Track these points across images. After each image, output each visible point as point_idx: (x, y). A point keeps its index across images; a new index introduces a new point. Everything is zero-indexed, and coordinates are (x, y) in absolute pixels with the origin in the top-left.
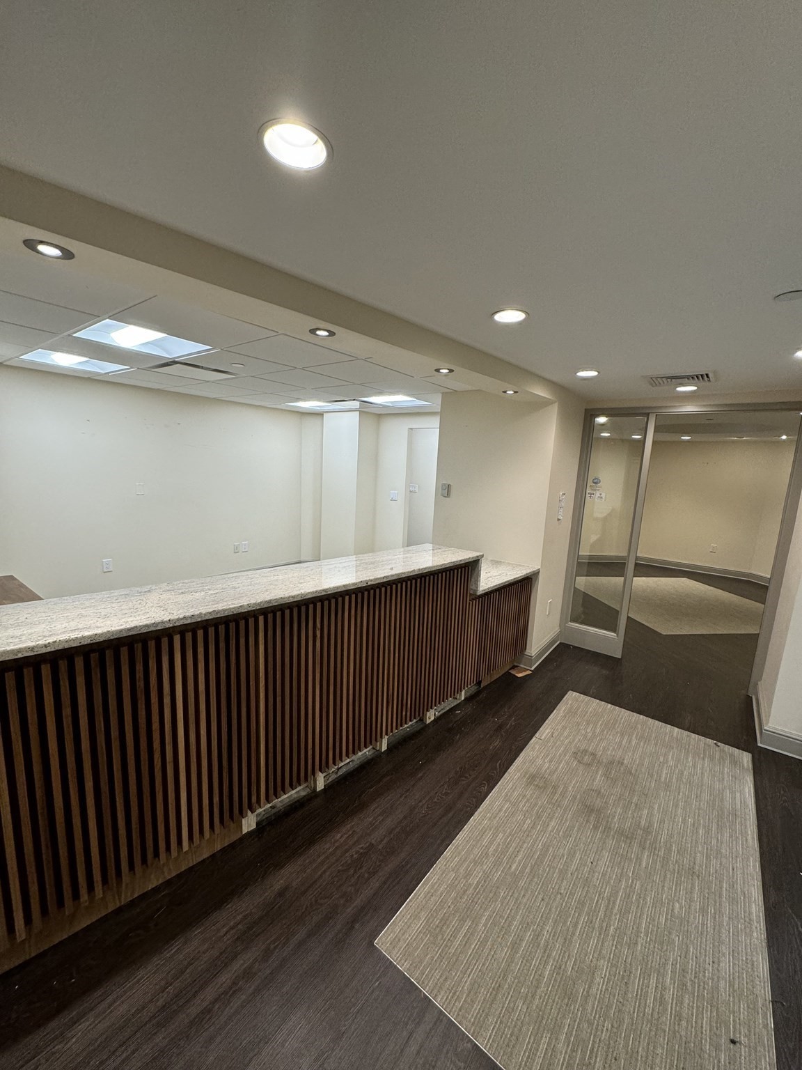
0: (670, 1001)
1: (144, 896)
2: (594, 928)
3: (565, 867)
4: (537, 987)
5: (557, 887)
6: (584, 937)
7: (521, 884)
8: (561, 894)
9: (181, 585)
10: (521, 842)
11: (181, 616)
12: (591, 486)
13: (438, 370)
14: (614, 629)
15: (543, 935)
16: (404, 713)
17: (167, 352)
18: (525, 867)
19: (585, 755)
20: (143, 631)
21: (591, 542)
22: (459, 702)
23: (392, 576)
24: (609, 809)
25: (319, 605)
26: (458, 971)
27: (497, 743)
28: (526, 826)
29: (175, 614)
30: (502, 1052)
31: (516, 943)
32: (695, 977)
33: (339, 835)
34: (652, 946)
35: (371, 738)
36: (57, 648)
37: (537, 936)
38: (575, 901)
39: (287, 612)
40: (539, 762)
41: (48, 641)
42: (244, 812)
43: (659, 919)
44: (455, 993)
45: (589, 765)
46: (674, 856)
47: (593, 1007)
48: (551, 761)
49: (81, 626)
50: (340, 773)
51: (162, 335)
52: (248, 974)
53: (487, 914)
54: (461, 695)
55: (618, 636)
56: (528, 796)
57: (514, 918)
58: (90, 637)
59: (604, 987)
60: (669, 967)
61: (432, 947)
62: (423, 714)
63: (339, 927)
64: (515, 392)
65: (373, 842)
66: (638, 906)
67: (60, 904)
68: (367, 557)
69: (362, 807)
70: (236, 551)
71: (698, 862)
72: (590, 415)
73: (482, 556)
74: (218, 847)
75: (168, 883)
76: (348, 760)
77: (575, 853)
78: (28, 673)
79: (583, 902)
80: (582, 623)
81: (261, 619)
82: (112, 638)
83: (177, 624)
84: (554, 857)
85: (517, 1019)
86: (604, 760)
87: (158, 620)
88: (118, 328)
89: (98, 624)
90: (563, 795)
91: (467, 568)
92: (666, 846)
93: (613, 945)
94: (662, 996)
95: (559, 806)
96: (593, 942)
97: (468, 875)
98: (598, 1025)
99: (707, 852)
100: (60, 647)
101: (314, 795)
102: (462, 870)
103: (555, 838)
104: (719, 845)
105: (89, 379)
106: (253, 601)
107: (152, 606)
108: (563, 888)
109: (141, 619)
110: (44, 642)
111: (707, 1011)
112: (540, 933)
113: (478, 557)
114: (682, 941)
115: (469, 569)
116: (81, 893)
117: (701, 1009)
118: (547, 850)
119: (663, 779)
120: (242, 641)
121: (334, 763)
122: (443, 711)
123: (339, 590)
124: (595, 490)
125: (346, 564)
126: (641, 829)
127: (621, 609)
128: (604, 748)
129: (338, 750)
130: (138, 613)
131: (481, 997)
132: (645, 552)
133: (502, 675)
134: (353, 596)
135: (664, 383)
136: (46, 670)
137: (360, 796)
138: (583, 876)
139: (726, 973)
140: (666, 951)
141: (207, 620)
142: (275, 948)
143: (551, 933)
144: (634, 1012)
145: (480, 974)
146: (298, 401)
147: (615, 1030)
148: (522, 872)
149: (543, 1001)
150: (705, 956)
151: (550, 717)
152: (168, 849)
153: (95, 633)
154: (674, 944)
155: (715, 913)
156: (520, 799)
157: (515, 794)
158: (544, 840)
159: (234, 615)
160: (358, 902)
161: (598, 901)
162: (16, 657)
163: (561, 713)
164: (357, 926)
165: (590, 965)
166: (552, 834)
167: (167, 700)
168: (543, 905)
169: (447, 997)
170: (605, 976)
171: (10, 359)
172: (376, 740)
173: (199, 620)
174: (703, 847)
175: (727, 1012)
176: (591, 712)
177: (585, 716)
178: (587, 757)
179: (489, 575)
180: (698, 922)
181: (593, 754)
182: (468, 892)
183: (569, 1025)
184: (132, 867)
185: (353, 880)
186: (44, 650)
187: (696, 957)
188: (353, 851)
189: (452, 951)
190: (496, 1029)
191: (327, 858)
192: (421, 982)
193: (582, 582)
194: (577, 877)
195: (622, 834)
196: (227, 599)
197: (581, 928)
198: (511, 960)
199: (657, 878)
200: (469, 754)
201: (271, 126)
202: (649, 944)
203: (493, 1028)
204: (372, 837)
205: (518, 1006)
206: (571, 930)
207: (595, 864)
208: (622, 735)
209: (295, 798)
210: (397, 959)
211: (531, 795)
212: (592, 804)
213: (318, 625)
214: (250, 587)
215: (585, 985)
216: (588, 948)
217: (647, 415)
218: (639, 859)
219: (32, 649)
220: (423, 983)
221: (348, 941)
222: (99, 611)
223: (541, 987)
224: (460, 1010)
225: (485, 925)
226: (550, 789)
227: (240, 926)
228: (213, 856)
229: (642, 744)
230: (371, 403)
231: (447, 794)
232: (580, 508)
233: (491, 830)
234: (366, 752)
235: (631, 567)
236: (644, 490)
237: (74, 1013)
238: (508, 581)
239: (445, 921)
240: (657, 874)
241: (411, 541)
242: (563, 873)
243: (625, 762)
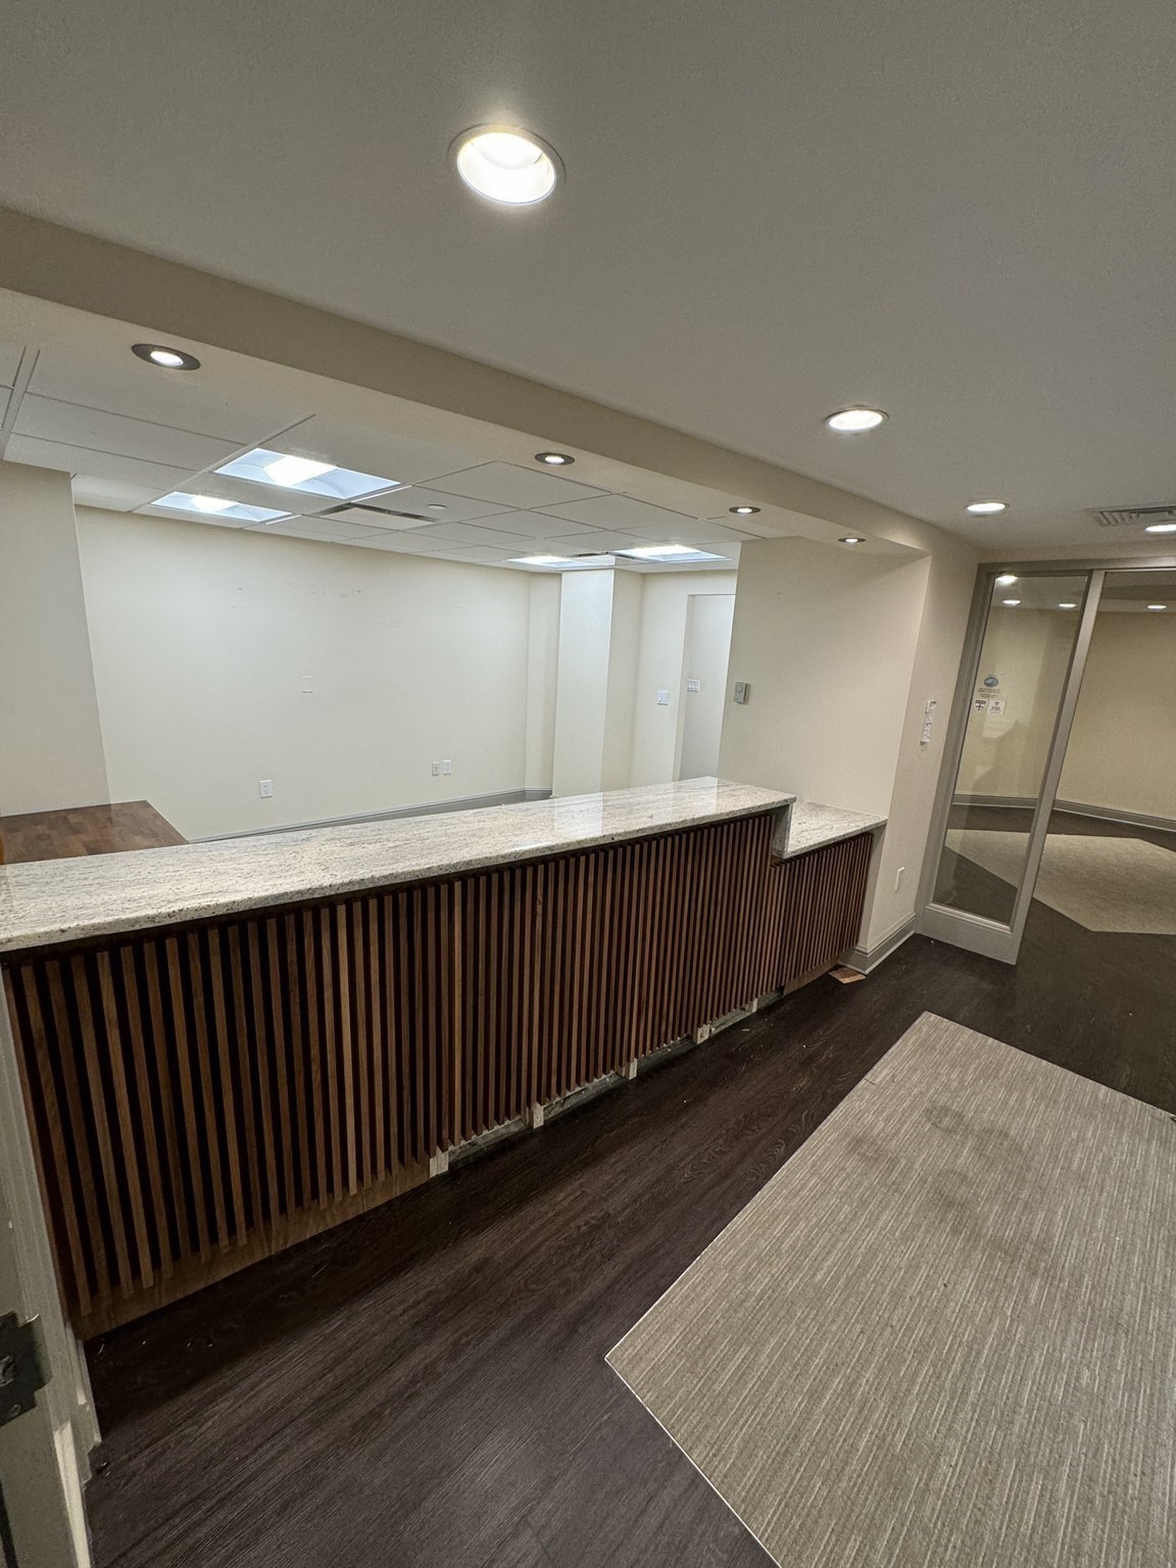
0: (1064, 1521)
1: (300, 1247)
2: (942, 1387)
3: (902, 1287)
4: (846, 1464)
5: (886, 1315)
6: (925, 1399)
7: (830, 1303)
8: (891, 1326)
9: (350, 831)
10: (833, 1240)
11: (346, 880)
12: (981, 690)
13: (734, 510)
14: (1005, 917)
15: (860, 1386)
16: (663, 1028)
17: (341, 491)
18: (837, 1277)
19: (946, 1115)
20: (295, 899)
21: (976, 777)
22: (748, 1014)
23: (651, 828)
24: (979, 1205)
25: (541, 868)
26: (725, 1418)
27: (804, 1083)
28: (841, 1216)
29: (339, 877)
30: (785, 1549)
31: (816, 1391)
32: (1109, 1492)
33: (562, 1195)
34: (1038, 1430)
35: (614, 1060)
36: (184, 919)
37: (851, 1385)
38: (914, 1342)
39: (495, 877)
40: (869, 1118)
41: (173, 909)
42: (432, 1149)
43: (1053, 1389)
44: (718, 1450)
45: (949, 1131)
46: (1085, 1293)
47: (933, 1510)
48: (887, 1121)
49: (214, 889)
50: (568, 1105)
51: (331, 468)
52: (430, 1373)
53: (773, 1341)
54: (751, 1005)
55: (1012, 931)
56: (849, 1170)
57: (815, 1353)
58: (226, 905)
59: (954, 1481)
60: (1066, 1469)
61: (689, 1378)
62: (692, 1031)
63: (555, 1327)
64: (860, 540)
65: (611, 1211)
66: (1019, 1364)
67: (195, 1246)
68: (616, 797)
69: (597, 1158)
70: (435, 773)
71: (1127, 1308)
72: (987, 573)
73: (794, 800)
74: (397, 1192)
75: (330, 1233)
76: (579, 1089)
77: (918, 1266)
78: (149, 949)
79: (928, 1344)
80: (950, 905)
81: (458, 885)
82: (254, 907)
83: (341, 891)
84: (884, 1269)
85: (812, 1506)
86: (977, 1128)
87: (316, 884)
88: (273, 461)
89: (237, 887)
90: (905, 1174)
91: (768, 817)
92: (1073, 1275)
93: (972, 1418)
94: (1049, 1512)
95: (896, 1191)
96: (939, 1410)
97: (747, 1277)
98: (939, 1537)
99: (1145, 1296)
100: (188, 918)
101: (528, 1133)
102: (740, 1269)
103: (888, 1239)
104: (1167, 1285)
105: (241, 531)
106: (445, 862)
107: (310, 863)
108: (896, 1318)
109: (293, 883)
110: (168, 910)
111: (1126, 1549)
112: (854, 1382)
113: (786, 800)
114: (1092, 1430)
115: (772, 819)
116: (220, 1236)
117: (1115, 1544)
118: (875, 1256)
119: (1075, 1167)
120: (431, 916)
121: (559, 1092)
122: (723, 1027)
123: (571, 848)
124: (988, 696)
125: (583, 807)
126: (1031, 1243)
127: (1022, 883)
128: (977, 1107)
129: (564, 1075)
130: (291, 872)
131: (758, 1462)
132: (1071, 792)
133: (818, 979)
134: (592, 857)
135: (1124, 519)
136: (171, 946)
137: (593, 1143)
138: (929, 1304)
139: (1164, 1494)
140: (1062, 1441)
141: (382, 886)
142: (468, 1343)
143: (873, 1383)
144: (1001, 1528)
145: (759, 1427)
146: (525, 556)
147: (967, 1550)
148: (832, 1285)
149: (854, 1486)
150: (1130, 1461)
151: (890, 1051)
152: (330, 1189)
153: (233, 900)
154: (1077, 1433)
155: (1152, 1395)
156: (835, 1173)
157: (829, 1165)
158: (871, 1238)
159: (420, 880)
160: (584, 1295)
161: (951, 1346)
162: (133, 929)
163: (910, 1046)
164: (581, 1329)
165: (932, 1444)
166: (883, 1232)
167: (328, 994)
168: (862, 1340)
169: (707, 1455)
170: (956, 1464)
171: (141, 506)
172: (621, 1064)
173: (371, 886)
174: (1138, 1286)
175: (1162, 1556)
176: (959, 1048)
177: (948, 1053)
178: (948, 1118)
179: (804, 826)
180: (1122, 1406)
181: (960, 1116)
182: (747, 1304)
183: (893, 1529)
184: (283, 1208)
185: (579, 1263)
186: (168, 921)
187: (1114, 1461)
188: (581, 1221)
189: (718, 1387)
190: (777, 1515)
191: (543, 1225)
192: (669, 1427)
193: (957, 838)
194: (920, 1305)
195: (999, 1247)
196: (410, 856)
197: (921, 1385)
198: (807, 1415)
199: (1053, 1324)
200: (759, 1097)
201: (468, 139)
202: (1034, 1427)
203: (775, 1512)
204: (609, 1204)
205: (814, 1486)
206: (905, 1385)
207: (950, 1287)
208: (1010, 1091)
209: (503, 1135)
210: (637, 1386)
211: (854, 1168)
212: (952, 1194)
213: (540, 897)
214: (443, 838)
215: (923, 1472)
216: (931, 1417)
217: (1090, 573)
218: (1025, 1291)
219: (152, 918)
220: (673, 1427)
221: (567, 1349)
222: (240, 866)
223: (852, 1464)
224: (726, 1476)
225: (770, 1356)
226: (883, 1165)
227: (422, 1306)
228: (389, 1204)
229: (1042, 1106)
230: (633, 558)
231: (722, 1153)
232: (960, 723)
233: (787, 1214)
234: (606, 1079)
235: (1042, 818)
236: (1075, 695)
237: (209, 1389)
238: (834, 839)
239: (709, 1342)
240: (1055, 1318)
241: (687, 771)
242: (897, 1296)
243: (1012, 1133)
